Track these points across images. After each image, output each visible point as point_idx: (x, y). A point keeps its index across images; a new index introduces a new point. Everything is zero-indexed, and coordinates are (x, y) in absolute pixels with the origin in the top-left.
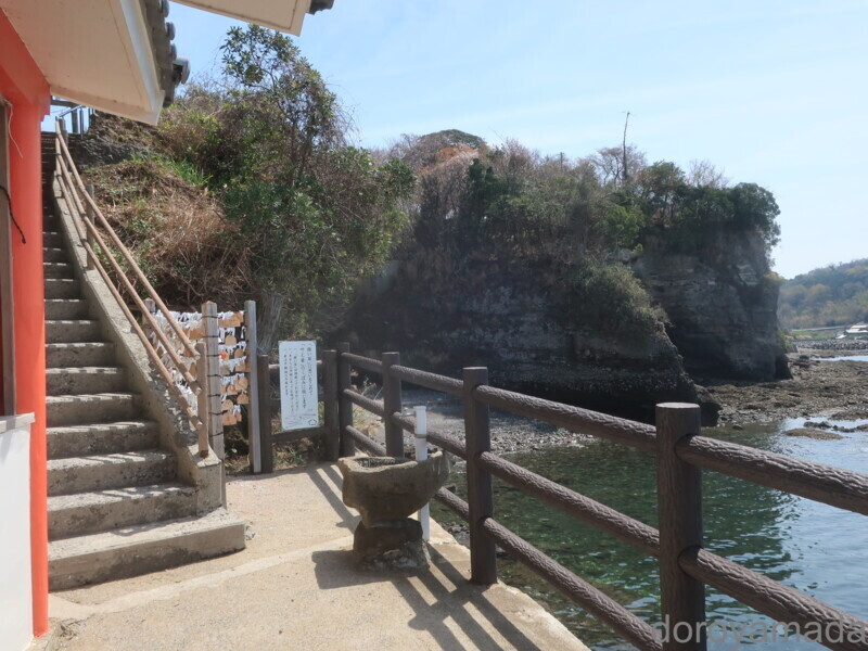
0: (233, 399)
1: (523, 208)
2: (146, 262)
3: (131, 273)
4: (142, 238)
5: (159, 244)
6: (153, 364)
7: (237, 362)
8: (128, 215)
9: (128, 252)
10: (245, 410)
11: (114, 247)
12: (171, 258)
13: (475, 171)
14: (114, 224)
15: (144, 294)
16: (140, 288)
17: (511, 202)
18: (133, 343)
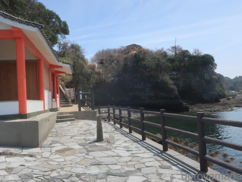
0: (73, 97)
1: (145, 64)
2: (64, 83)
3: (63, 85)
4: (64, 81)
5: (66, 81)
6: (65, 93)
7: (73, 93)
8: (62, 78)
9: (62, 83)
10: (74, 98)
11: (61, 82)
12: (67, 83)
13: (135, 55)
14: (61, 79)
15: (64, 87)
16: (64, 86)
17: (142, 63)
18: (64, 92)
